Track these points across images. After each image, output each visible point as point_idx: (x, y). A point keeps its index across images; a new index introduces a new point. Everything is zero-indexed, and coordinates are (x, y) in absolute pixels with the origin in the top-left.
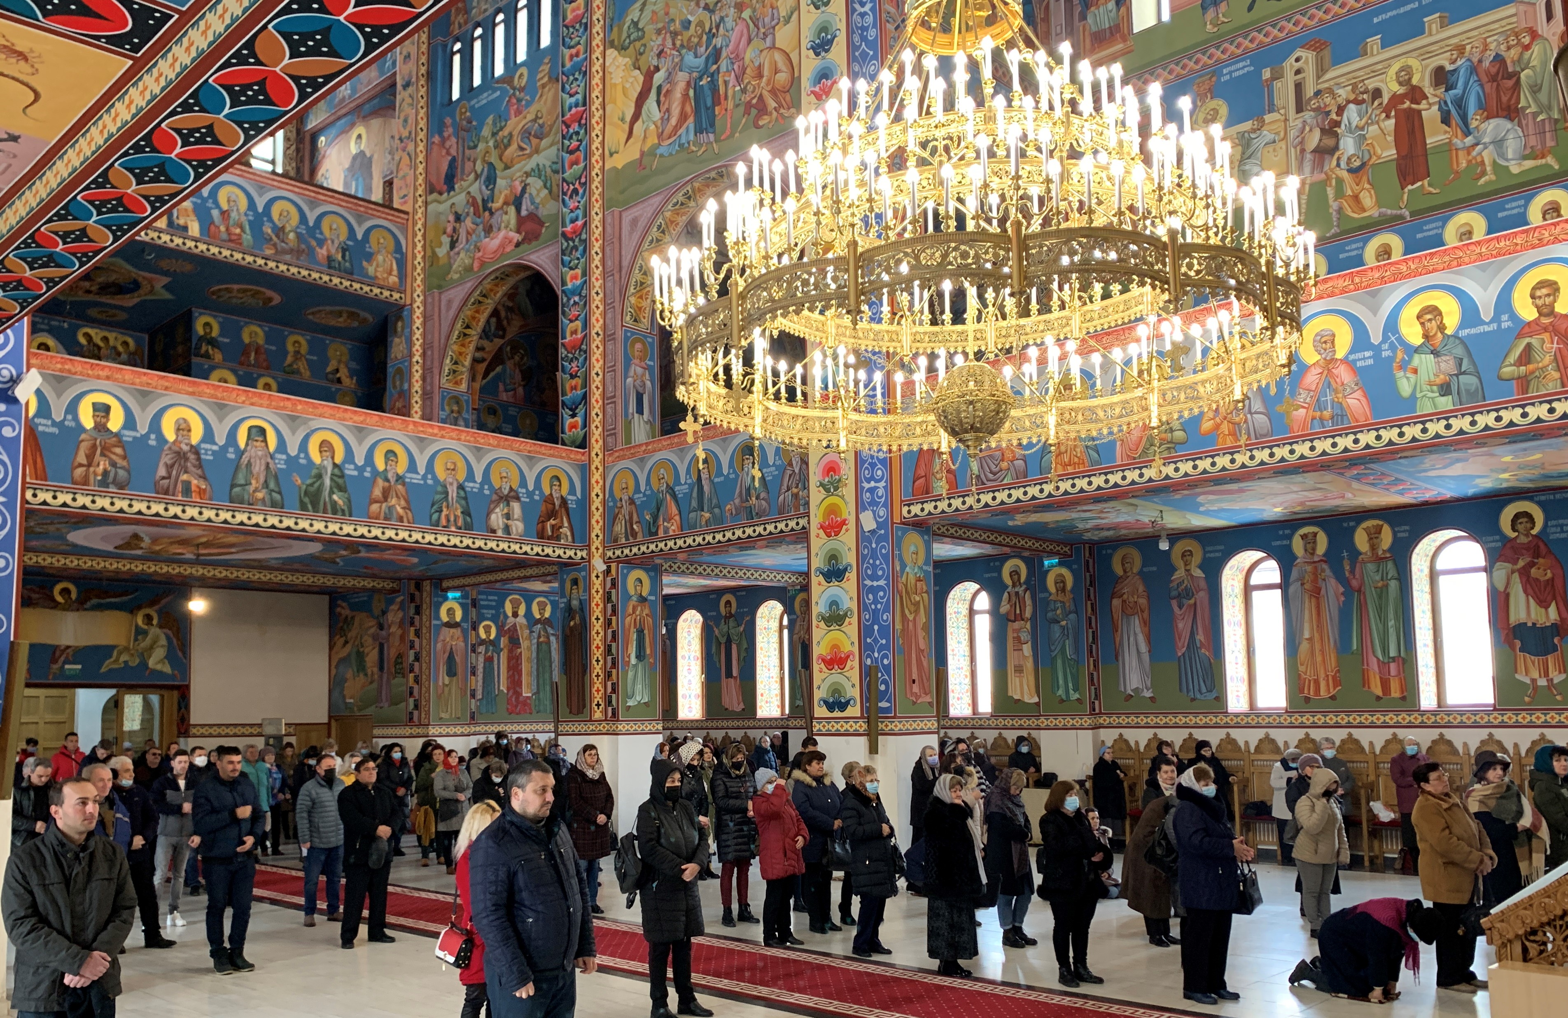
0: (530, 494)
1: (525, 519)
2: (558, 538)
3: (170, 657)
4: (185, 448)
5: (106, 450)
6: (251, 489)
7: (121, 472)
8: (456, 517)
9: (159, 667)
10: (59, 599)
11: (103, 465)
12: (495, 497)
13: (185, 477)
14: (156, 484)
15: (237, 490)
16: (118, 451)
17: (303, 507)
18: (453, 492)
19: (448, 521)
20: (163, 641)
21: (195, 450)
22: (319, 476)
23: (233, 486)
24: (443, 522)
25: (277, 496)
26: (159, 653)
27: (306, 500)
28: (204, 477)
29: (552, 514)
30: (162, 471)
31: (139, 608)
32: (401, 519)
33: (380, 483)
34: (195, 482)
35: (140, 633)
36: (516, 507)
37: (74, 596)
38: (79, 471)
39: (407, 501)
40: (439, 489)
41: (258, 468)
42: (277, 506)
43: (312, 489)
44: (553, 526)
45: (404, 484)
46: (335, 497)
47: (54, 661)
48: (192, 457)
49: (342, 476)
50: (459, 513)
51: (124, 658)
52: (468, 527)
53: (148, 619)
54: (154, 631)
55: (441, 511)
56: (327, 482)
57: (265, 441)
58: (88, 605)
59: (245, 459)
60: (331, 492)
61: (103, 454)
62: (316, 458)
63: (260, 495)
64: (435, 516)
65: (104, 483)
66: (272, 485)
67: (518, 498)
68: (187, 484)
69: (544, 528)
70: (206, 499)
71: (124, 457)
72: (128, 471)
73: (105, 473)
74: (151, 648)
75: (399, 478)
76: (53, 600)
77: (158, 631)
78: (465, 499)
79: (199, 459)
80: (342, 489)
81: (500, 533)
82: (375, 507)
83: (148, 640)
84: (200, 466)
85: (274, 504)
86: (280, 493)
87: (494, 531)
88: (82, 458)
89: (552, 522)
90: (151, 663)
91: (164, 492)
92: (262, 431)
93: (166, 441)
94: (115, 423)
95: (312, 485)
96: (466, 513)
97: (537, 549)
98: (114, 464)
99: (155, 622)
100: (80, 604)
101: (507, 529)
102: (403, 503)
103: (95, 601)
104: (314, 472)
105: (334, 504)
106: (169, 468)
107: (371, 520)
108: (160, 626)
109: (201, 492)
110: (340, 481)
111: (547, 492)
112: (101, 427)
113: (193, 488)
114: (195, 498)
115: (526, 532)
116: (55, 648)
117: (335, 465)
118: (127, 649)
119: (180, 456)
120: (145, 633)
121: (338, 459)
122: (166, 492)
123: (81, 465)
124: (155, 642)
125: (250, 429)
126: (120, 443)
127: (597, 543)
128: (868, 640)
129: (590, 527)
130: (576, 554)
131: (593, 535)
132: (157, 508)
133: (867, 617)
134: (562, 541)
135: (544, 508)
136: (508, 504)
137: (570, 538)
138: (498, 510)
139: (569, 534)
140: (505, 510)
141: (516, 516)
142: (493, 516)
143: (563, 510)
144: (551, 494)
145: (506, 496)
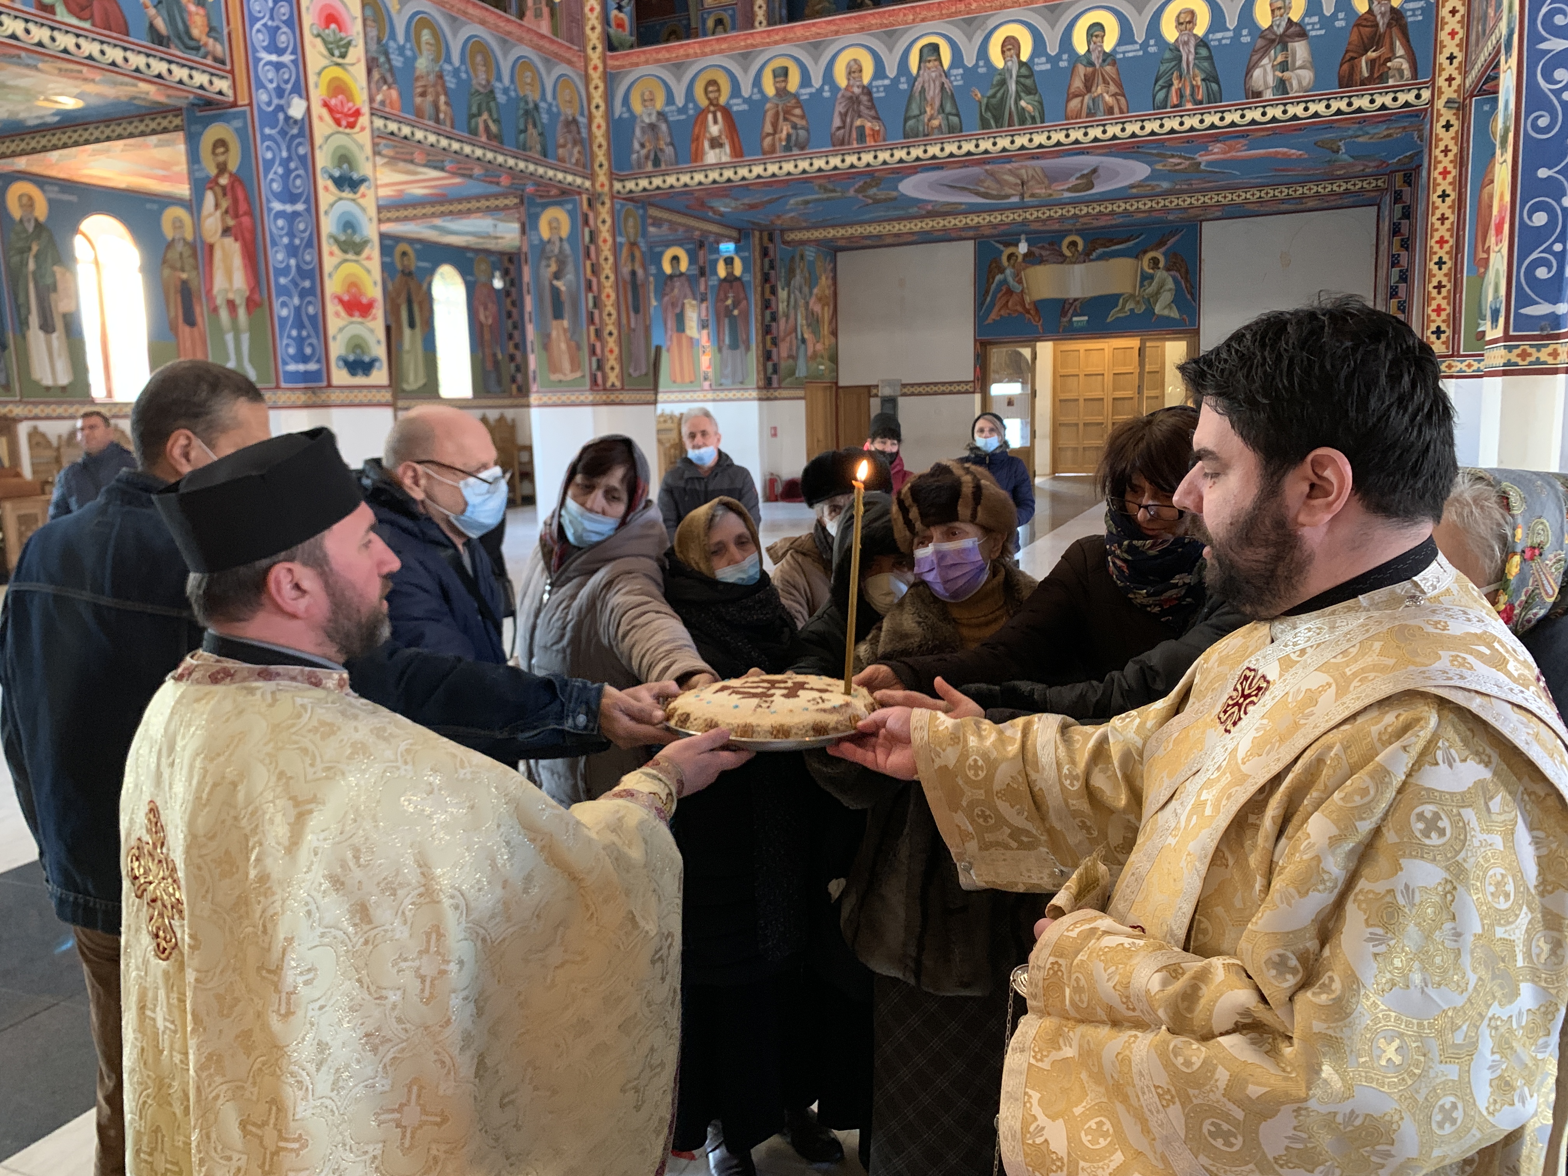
1: (1316, 62)
2: (1383, 78)
3: (1178, 301)
4: (857, 90)
5: (787, 112)
6: (926, 118)
7: (802, 133)
8: (1193, 87)
9: (1166, 312)
10: (1067, 253)
11: (785, 129)
13: (858, 122)
14: (832, 135)
15: (911, 123)
16: (798, 111)
17: (985, 124)
18: (1188, 54)
19: (1181, 96)
20: (1170, 284)
21: (867, 91)
22: (1003, 83)
23: (906, 120)
24: (1174, 99)
25: (954, 120)
26: (1166, 297)
27: (988, 115)
28: (877, 118)
29: (1374, 40)
30: (837, 122)
31: (1145, 252)
32: (1110, 111)
33: (1081, 70)
34: (868, 125)
35: (1146, 278)
36: (1300, 50)
37: (1080, 247)
38: (768, 141)
39: (1119, 85)
40: (1168, 55)
41: (933, 92)
42: (955, 131)
43: (994, 101)
44: (1372, 63)
45: (1114, 63)
46: (1023, 103)
47: (1064, 313)
48: (864, 99)
49: (1031, 74)
50: (1198, 81)
51: (1130, 305)
52: (1214, 98)
53: (1155, 262)
54: (1161, 274)
55: (1171, 85)
56: (1013, 87)
57: (939, 59)
58: (1094, 255)
59: (918, 86)
60: (1018, 98)
61: (785, 119)
62: (998, 61)
63: (935, 123)
64: (1161, 95)
65: (788, 148)
66: (948, 108)
67: (1302, 34)
68: (861, 129)
70: (881, 140)
71: (803, 117)
72: (807, 130)
73: (789, 136)
74: (1157, 293)
75: (1108, 58)
76: (1062, 255)
77: (1165, 274)
78: (1210, 58)
79: (871, 99)
80: (1030, 91)
81: (1268, 95)
82: (1075, 103)
83: (1155, 285)
84: (872, 107)
85: (951, 129)
86: (958, 115)
87: (1259, 94)
88: (768, 128)
89: (1372, 54)
90: (1157, 309)
91: (840, 144)
92: (935, 48)
93: (838, 89)
94: (794, 82)
95: (994, 96)
96: (1211, 78)
97: (1338, 105)
98: (795, 127)
99: (1161, 265)
100: (1086, 256)
101: (1282, 86)
102: (1113, 88)
103: (1100, 251)
104: (997, 78)
105: (1022, 112)
106: (843, 116)
107: (1068, 120)
108: (1168, 269)
109: (875, 134)
110: (1028, 82)
111: (1363, 8)
112: (782, 92)
113: (868, 132)
114: (870, 142)
115: (1318, 83)
116: (1064, 301)
117: (1021, 64)
118: (1132, 296)
119: (853, 101)
120: (1151, 277)
121: (1024, 57)
122: (842, 143)
123: (768, 135)
124: (1161, 286)
125: (921, 51)
126: (799, 104)
127: (1450, 70)
128: (1543, 173)
129: (1436, 46)
130: (1418, 97)
131: (1442, 59)
132: (835, 161)
133: (1543, 122)
134: (1391, 82)
135: (1355, 37)
136: (1285, 48)
137: (1407, 73)
138: (1265, 61)
139: (1405, 66)
140: (1280, 59)
141: (1298, 63)
142: (1257, 73)
143: (1395, 30)
144: (1370, 11)
145: (1281, 36)
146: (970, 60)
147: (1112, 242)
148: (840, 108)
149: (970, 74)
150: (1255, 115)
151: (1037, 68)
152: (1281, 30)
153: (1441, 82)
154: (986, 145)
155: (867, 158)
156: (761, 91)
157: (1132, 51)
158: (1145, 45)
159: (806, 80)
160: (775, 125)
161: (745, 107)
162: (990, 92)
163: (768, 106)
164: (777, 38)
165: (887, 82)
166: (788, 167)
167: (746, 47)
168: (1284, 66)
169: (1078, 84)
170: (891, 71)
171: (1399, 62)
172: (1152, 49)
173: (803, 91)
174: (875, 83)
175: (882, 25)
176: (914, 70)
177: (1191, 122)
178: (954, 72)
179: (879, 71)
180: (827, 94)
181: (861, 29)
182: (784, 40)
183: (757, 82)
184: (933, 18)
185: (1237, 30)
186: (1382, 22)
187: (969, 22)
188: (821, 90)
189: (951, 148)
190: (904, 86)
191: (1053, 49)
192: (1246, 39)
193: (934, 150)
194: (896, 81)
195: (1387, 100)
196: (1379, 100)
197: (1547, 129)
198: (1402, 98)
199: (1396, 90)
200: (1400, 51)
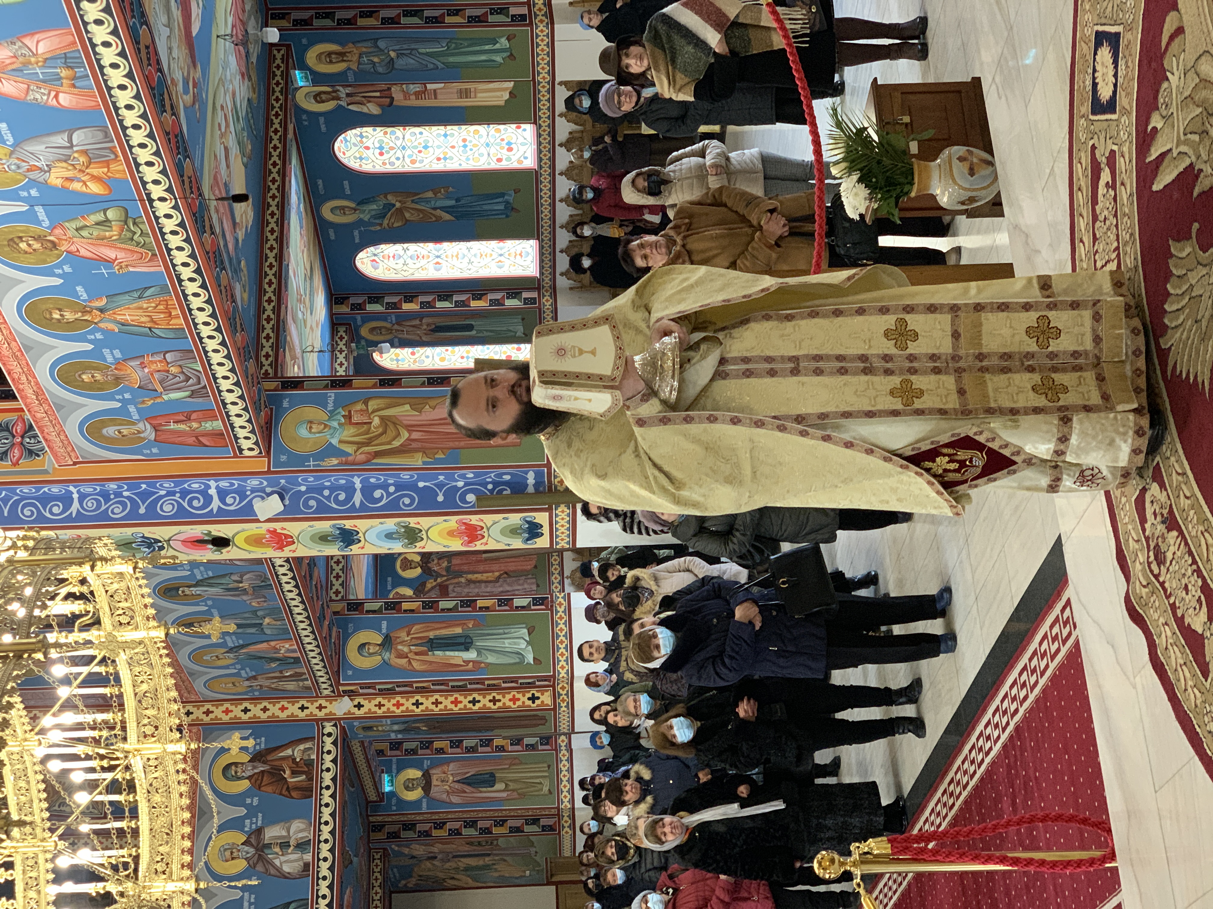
0: (252, 812)
1: (286, 819)
2: (309, 763)
12: (260, 868)
29: (276, 774)
36: (272, 833)
44: (294, 773)
67: (259, 831)
69: (298, 788)
87: (306, 866)
89: (287, 774)
97: (326, 798)
101: (302, 846)
111: (245, 784)
115: (304, 815)
127: (312, 709)
129: (291, 722)
130: (329, 735)
131: (302, 715)
133: (407, 501)
134: (314, 757)
135: (269, 789)
136: (269, 846)
137: (308, 745)
138: (277, 862)
139: (302, 747)
140: (277, 849)
141: (284, 833)
142: (286, 868)
143: (269, 758)
144: (249, 778)
145: (257, 850)
150: (324, 867)
152: (252, 850)
168: (284, 845)
171: (297, 752)
186: (261, 768)
192: (254, 881)
195: (328, 758)
196: (328, 764)
198: (329, 746)
200: (289, 752)
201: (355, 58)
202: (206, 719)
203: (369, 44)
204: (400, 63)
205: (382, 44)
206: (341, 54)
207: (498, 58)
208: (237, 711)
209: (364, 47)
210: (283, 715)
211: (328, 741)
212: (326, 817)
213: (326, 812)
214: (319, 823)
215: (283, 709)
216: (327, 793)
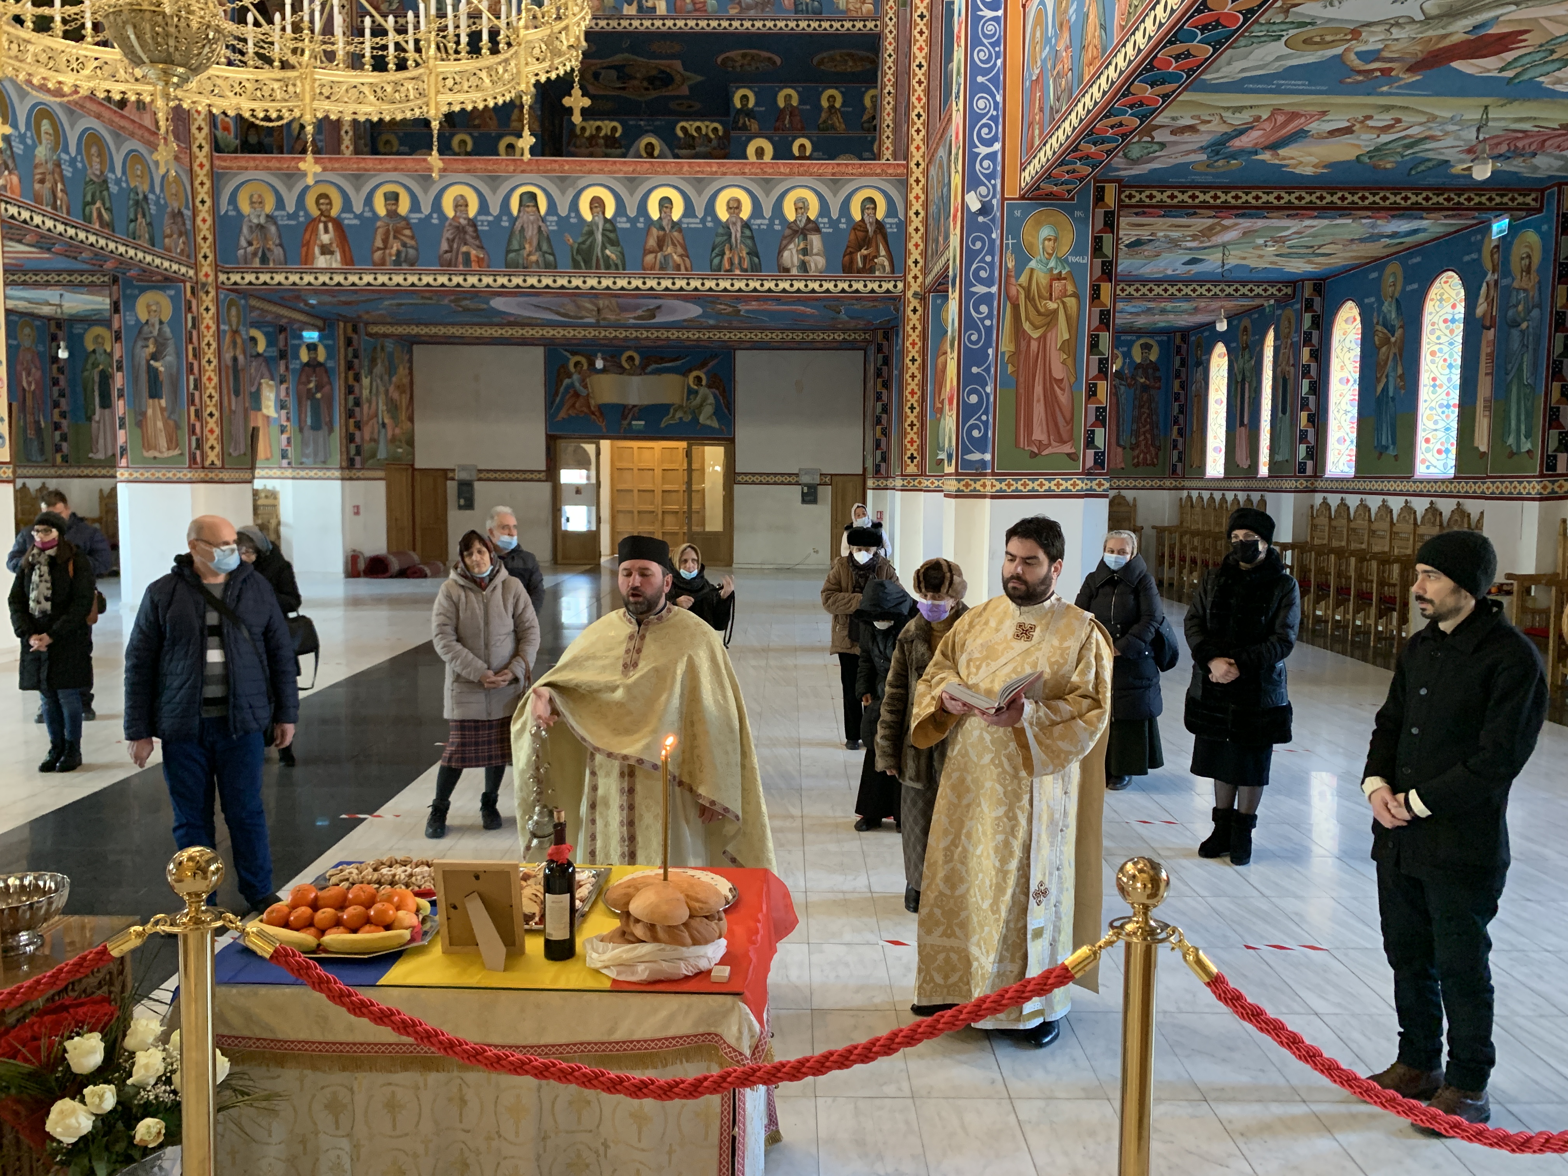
0: (834, 223)
1: (827, 252)
2: (872, 270)
3: (717, 413)
4: (463, 222)
5: (397, 233)
6: (525, 253)
7: (411, 252)
8: (740, 258)
9: (708, 422)
10: (626, 366)
11: (396, 246)
12: (788, 232)
13: (464, 249)
14: (440, 257)
15: (512, 255)
16: (407, 232)
17: (576, 265)
18: (736, 232)
19: (731, 263)
20: (711, 400)
21: (473, 223)
22: (591, 233)
23: (508, 252)
24: (726, 265)
25: (551, 258)
26: (708, 410)
27: (579, 258)
28: (481, 247)
29: (864, 241)
30: (445, 246)
31: (690, 371)
32: (678, 267)
33: (655, 231)
34: (473, 252)
35: (691, 393)
36: (816, 241)
37: (637, 362)
38: (378, 255)
39: (684, 248)
40: (721, 230)
41: (531, 232)
42: (551, 267)
43: (584, 247)
44: (865, 258)
45: (680, 230)
46: (608, 252)
47: (624, 417)
48: (470, 230)
49: (614, 229)
50: (744, 254)
51: (679, 415)
52: (756, 268)
53: (698, 379)
54: (703, 391)
55: (722, 254)
56: (599, 237)
57: (536, 206)
58: (649, 369)
59: (518, 225)
60: (604, 247)
61: (395, 237)
62: (588, 216)
63: (533, 258)
64: (716, 261)
65: (397, 262)
66: (545, 247)
67: (817, 230)
68: (467, 255)
69: (852, 261)
70: (485, 266)
71: (412, 238)
72: (417, 249)
73: (399, 253)
74: (701, 406)
75: (675, 225)
76: (622, 367)
77: (707, 391)
78: (752, 238)
79: (476, 231)
80: (614, 243)
81: (794, 271)
82: (650, 258)
83: (698, 400)
84: (477, 237)
85: (547, 265)
86: (553, 254)
87: (787, 270)
88: (379, 243)
89: (864, 252)
90: (702, 419)
91: (447, 265)
92: (533, 196)
93: (446, 218)
94: (404, 207)
95: (584, 242)
96: (753, 253)
97: (842, 285)
98: (404, 245)
99: (704, 382)
100: (642, 370)
101: (804, 267)
102: (680, 250)
103: (654, 366)
104: (586, 229)
105: (607, 258)
106: (451, 242)
107: (645, 272)
108: (709, 386)
109: (480, 261)
110: (612, 235)
111: (857, 217)
112: (392, 214)
113: (473, 258)
114: (475, 267)
115: (829, 267)
116: (624, 406)
117: (606, 219)
118: (681, 407)
119: (460, 230)
120: (696, 392)
121: (609, 214)
122: (449, 265)
123: (379, 249)
124: (704, 399)
125: (521, 196)
126: (409, 226)
127: (915, 271)
128: (975, 370)
129: (906, 253)
130: (895, 286)
131: (910, 262)
132: (443, 279)
133: (974, 338)
134: (877, 274)
135: (852, 237)
136: (805, 238)
137: (888, 269)
138: (792, 246)
139: (886, 263)
140: (802, 246)
141: (815, 251)
142: (786, 254)
143: (879, 237)
144: (863, 220)
145: (804, 228)
146: (563, 210)
147: (662, 360)
148: (448, 234)
149: (563, 222)
150: (785, 285)
151: (619, 225)
152: (802, 225)
153: (910, 278)
154: (577, 282)
155: (472, 280)
156: (372, 210)
157: (694, 223)
158: (703, 221)
159: (415, 206)
160: (385, 241)
161: (356, 222)
162: (580, 240)
163: (379, 224)
164: (389, 166)
165: (490, 218)
166: (398, 279)
167: (358, 169)
168: (805, 252)
169: (652, 242)
170: (495, 209)
171: (882, 260)
172: (709, 225)
173: (413, 215)
174: (480, 218)
175: (486, 170)
176: (515, 212)
177: (739, 284)
178: (550, 218)
179: (484, 207)
180: (435, 221)
181: (468, 171)
182: (395, 170)
183: (369, 201)
184: (531, 171)
185: (771, 219)
186: (870, 229)
187: (563, 179)
188: (429, 216)
189: (547, 281)
190: (505, 224)
191: (632, 212)
192: (777, 227)
193: (532, 281)
194: (498, 218)
195: (875, 286)
196: (870, 286)
197: (975, 343)
198: (885, 286)
199: (881, 280)
200: (883, 252)
201: (1524, 286)
202: (912, 181)
203: (1536, 299)
204: (1515, 333)
205: (1535, 313)
206: (1528, 270)
207: (1511, 440)
208: (917, 206)
209: (1534, 293)
210: (911, 246)
211: (890, 286)
212: (826, 285)
213: (830, 286)
214: (821, 280)
215: (917, 245)
216: (846, 286)
